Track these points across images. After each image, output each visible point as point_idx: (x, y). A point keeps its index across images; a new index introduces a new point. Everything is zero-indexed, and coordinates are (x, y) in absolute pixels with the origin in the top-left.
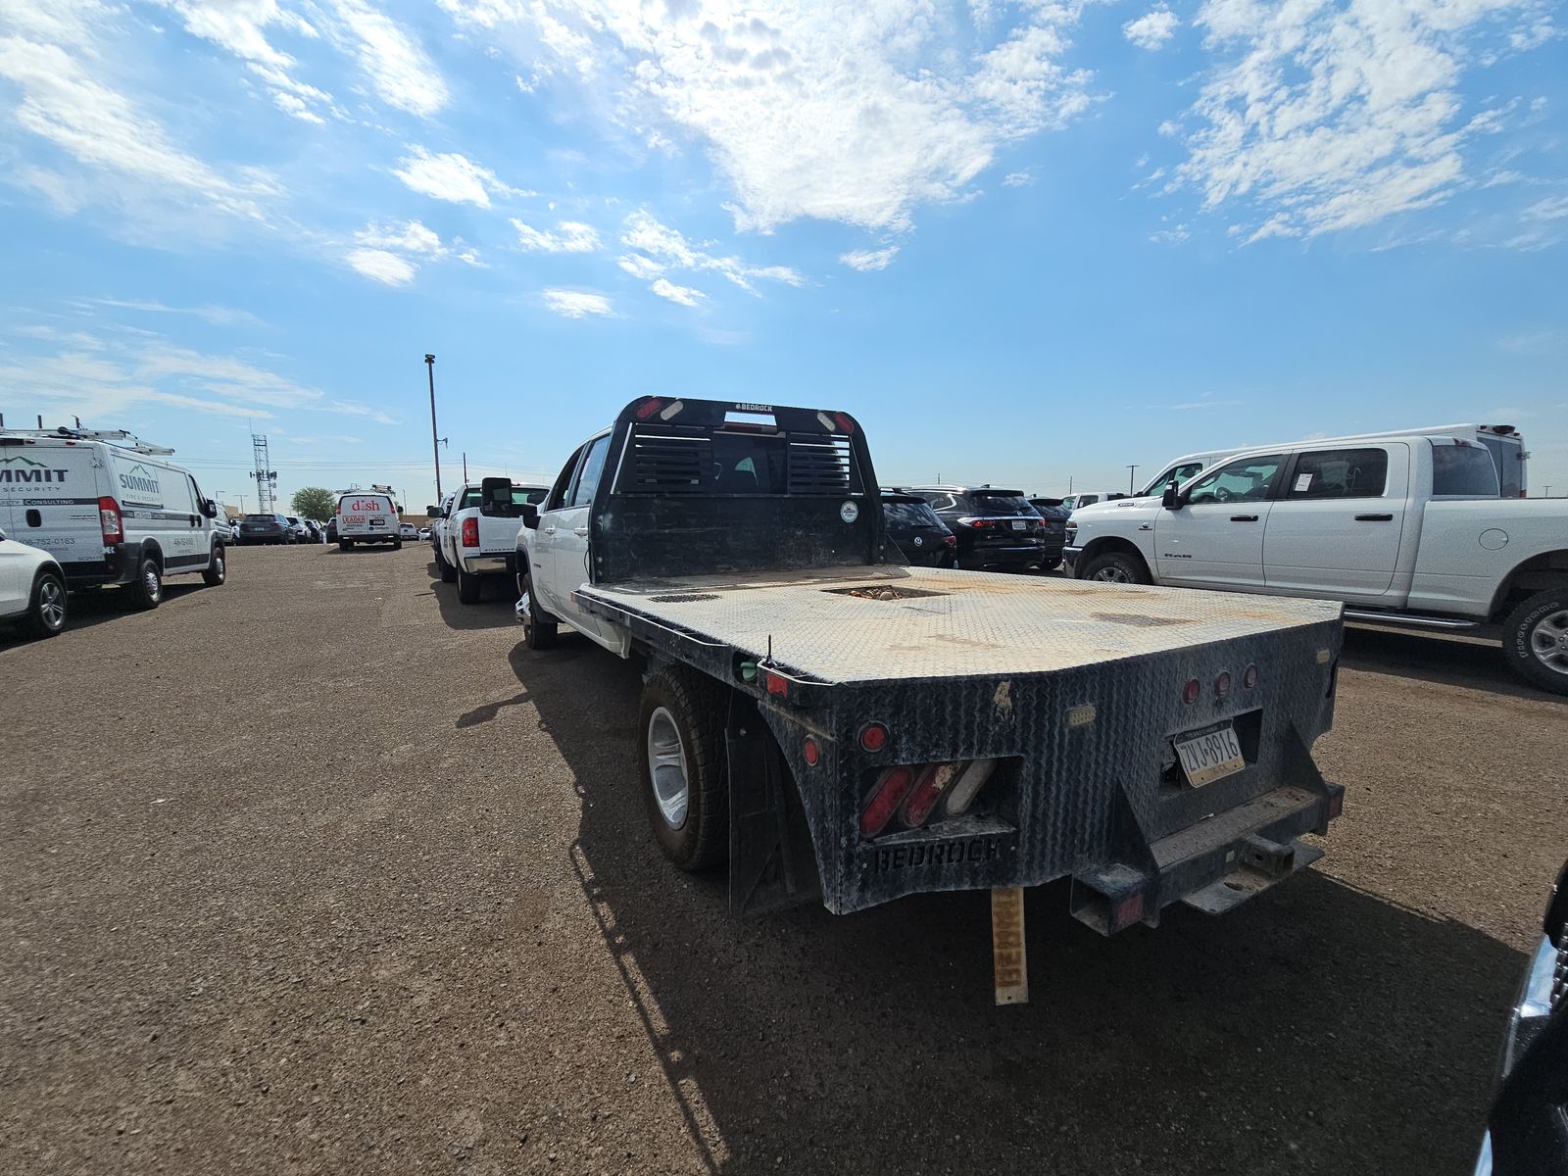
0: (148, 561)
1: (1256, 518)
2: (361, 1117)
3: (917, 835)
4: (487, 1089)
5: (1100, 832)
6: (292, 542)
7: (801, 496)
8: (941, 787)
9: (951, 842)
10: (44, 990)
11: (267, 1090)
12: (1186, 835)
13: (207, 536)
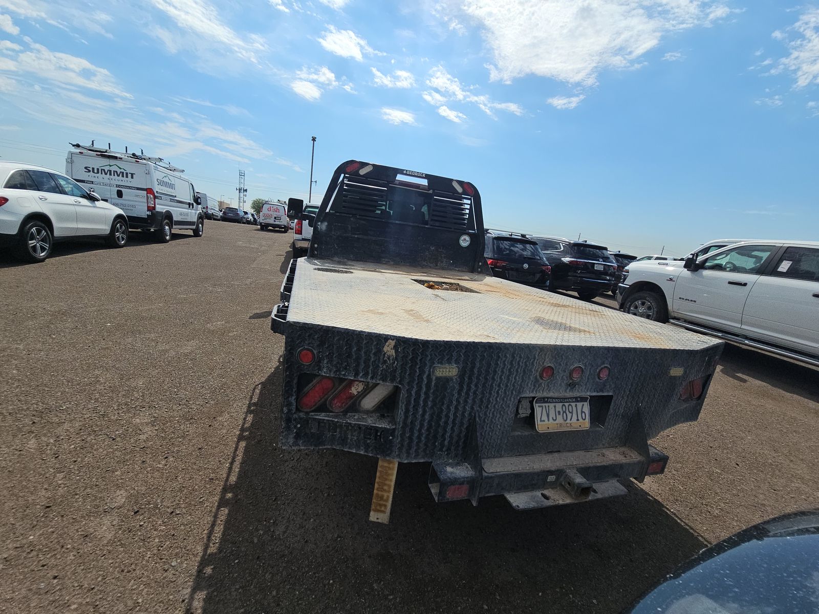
0: (166, 221)
1: (745, 285)
2: (82, 480)
3: (336, 417)
4: (139, 485)
5: (457, 442)
6: (244, 223)
7: (436, 228)
8: (356, 393)
9: (353, 425)
10: (9, 393)
11: (58, 457)
12: (526, 459)
13: (196, 213)
